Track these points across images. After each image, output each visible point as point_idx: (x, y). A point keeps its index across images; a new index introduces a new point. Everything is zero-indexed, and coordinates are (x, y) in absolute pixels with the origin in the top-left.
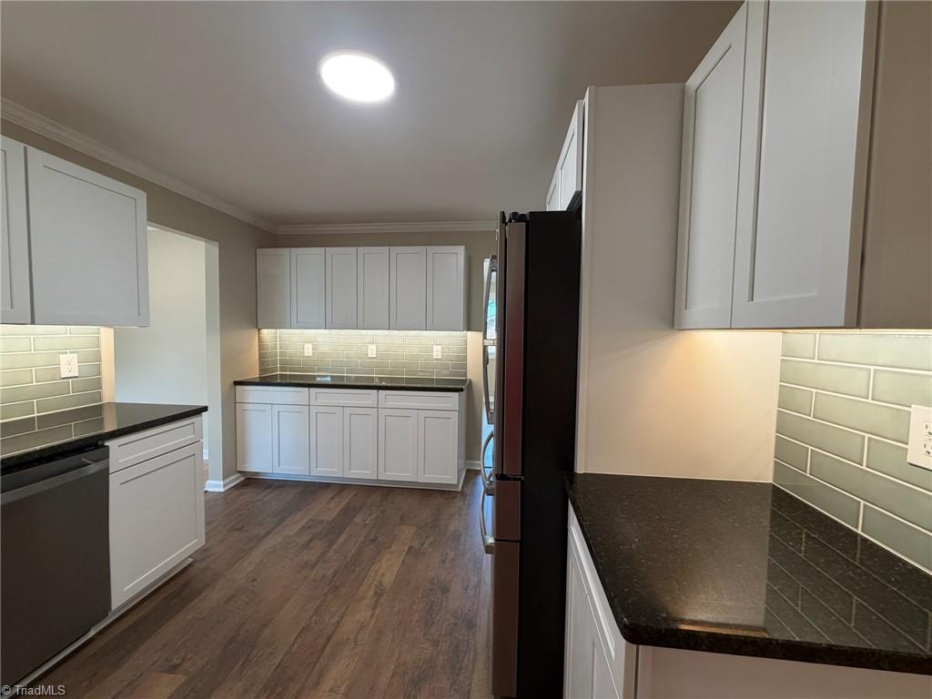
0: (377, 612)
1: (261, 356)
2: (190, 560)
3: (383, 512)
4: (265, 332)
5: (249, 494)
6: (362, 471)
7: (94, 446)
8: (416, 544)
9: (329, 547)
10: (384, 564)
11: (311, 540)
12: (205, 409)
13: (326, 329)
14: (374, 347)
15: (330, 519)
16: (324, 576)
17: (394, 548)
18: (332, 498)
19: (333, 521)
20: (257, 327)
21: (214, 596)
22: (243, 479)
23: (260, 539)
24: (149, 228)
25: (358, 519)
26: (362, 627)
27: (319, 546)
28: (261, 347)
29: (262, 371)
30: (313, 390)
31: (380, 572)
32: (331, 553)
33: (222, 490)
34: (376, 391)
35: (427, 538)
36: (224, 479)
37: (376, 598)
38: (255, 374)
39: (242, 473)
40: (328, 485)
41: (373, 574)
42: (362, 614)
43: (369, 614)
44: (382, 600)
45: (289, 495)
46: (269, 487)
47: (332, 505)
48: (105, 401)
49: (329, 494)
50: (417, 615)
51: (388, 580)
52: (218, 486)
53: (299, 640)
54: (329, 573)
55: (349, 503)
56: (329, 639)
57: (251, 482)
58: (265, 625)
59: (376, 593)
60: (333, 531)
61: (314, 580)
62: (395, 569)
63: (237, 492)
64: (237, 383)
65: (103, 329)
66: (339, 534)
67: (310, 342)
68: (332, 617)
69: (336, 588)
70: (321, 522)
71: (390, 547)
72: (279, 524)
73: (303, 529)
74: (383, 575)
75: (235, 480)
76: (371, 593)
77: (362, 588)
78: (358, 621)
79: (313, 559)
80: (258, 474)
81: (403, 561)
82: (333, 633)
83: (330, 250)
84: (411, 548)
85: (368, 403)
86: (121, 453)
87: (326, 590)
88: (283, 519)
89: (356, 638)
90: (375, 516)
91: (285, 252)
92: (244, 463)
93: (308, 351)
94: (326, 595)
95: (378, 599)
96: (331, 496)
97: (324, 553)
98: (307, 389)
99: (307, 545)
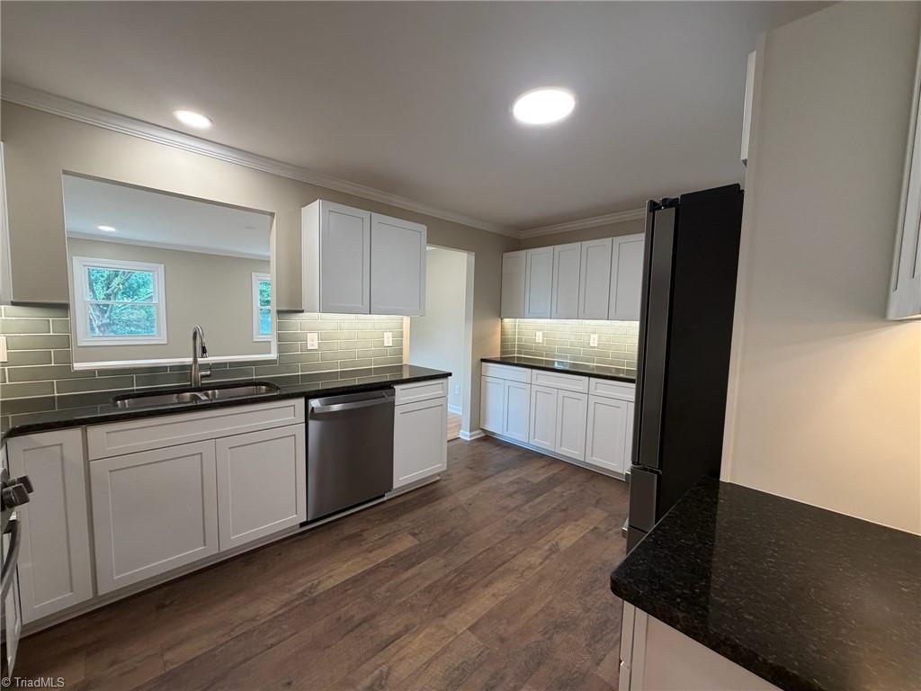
0: (547, 562)
1: (502, 341)
2: (438, 478)
3: (582, 491)
4: (506, 320)
5: (485, 447)
6: (571, 450)
7: (388, 387)
8: (603, 527)
9: (527, 502)
10: (566, 531)
11: (516, 492)
12: (450, 374)
13: (551, 318)
14: (596, 336)
15: (536, 482)
16: (515, 521)
17: (579, 523)
18: (543, 467)
19: (537, 484)
20: (500, 316)
21: (445, 505)
22: (483, 435)
23: (482, 479)
24: (428, 248)
25: (558, 489)
26: (530, 567)
27: (519, 498)
28: (503, 333)
29: (502, 353)
30: (535, 371)
31: (561, 536)
32: (526, 508)
33: (469, 439)
34: (587, 378)
35: (615, 526)
36: (470, 431)
37: (548, 553)
38: (497, 355)
39: (484, 430)
40: (543, 456)
41: (554, 535)
42: (534, 558)
43: (540, 561)
44: (553, 556)
45: (511, 455)
46: (499, 445)
47: (540, 472)
48: (404, 363)
49: (542, 463)
50: (579, 581)
51: (565, 544)
52: (466, 436)
53: (485, 554)
54: (521, 520)
55: (554, 475)
56: (504, 563)
57: (488, 438)
58: (468, 535)
59: (550, 549)
60: (533, 492)
61: (508, 521)
62: (574, 540)
63: (478, 443)
64: (483, 360)
65: (405, 317)
66: (539, 496)
67: (540, 330)
68: (511, 550)
69: (521, 532)
70: (528, 482)
71: (576, 520)
72: (498, 473)
73: (512, 483)
74: (562, 539)
75: (478, 434)
76: (547, 547)
77: (542, 541)
78: (529, 562)
79: (513, 506)
80: (494, 433)
81: (584, 536)
82: (508, 560)
83: (558, 248)
84: (596, 528)
85: (580, 389)
86: (402, 394)
87: (513, 530)
88: (500, 471)
89: (524, 571)
90: (573, 492)
91: (523, 253)
92: (484, 423)
93: (539, 338)
94: (512, 533)
95: (550, 554)
96: (541, 465)
97: (521, 505)
98: (530, 370)
99: (511, 495)
